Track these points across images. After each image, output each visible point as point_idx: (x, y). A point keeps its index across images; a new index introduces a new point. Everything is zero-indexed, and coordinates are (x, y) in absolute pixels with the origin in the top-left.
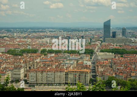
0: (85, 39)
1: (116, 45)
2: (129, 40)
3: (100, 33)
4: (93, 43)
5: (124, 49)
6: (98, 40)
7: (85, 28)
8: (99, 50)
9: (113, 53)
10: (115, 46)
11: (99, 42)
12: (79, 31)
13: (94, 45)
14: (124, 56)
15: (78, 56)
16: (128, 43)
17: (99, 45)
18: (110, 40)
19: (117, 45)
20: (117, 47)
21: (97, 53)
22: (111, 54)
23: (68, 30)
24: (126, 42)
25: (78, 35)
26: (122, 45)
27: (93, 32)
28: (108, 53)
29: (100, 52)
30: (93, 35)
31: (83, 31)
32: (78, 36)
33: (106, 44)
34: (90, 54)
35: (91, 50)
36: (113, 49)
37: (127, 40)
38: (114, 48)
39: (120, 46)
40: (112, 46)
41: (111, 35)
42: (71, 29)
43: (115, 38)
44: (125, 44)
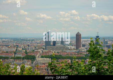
0: (31, 47)
1: (55, 52)
4: (36, 50)
5: (60, 55)
6: (41, 48)
7: (32, 38)
8: (40, 56)
9: (50, 59)
11: (41, 49)
12: (27, 41)
13: (37, 52)
14: (59, 60)
15: (21, 61)
16: (65, 50)
17: (41, 52)
18: (50, 47)
19: (56, 52)
20: (55, 54)
22: (48, 59)
23: (18, 40)
24: (63, 49)
29: (41, 57)
31: (30, 41)
33: (47, 51)
35: (34, 56)
36: (51, 55)
37: (64, 47)
39: (58, 52)
40: (51, 53)
42: (21, 39)
43: (55, 46)
44: (62, 51)
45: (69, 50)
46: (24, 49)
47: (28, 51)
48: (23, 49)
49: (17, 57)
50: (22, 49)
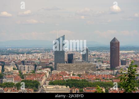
0: (27, 65)
1: (73, 75)
2: (92, 67)
3: (50, 56)
4: (38, 72)
5: (85, 80)
6: (47, 67)
7: (27, 49)
8: (48, 82)
9: (68, 87)
10: (71, 75)
11: (48, 69)
12: (18, 54)
13: (40, 74)
14: (85, 90)
15: (15, 91)
16: (90, 71)
17: (48, 74)
18: (65, 66)
19: (75, 74)
20: (74, 78)
21: (44, 86)
22: (65, 87)
23: (3, 52)
24: (88, 69)
25: (16, 59)
26: (81, 73)
27: (39, 55)
28: (60, 87)
29: (49, 84)
30: (39, 59)
31: (24, 54)
32: (16, 62)
33: (58, 72)
34: (34, 88)
35: (36, 81)
36: (68, 80)
37: (90, 66)
38: (70, 78)
39: (79, 75)
40: (67, 76)
41: (66, 58)
42: (6, 50)
43: (72, 64)
44: (87, 73)
45: (99, 70)
46: (16, 68)
47: (24, 73)
48: (14, 69)
49: (7, 83)
50: (12, 70)
